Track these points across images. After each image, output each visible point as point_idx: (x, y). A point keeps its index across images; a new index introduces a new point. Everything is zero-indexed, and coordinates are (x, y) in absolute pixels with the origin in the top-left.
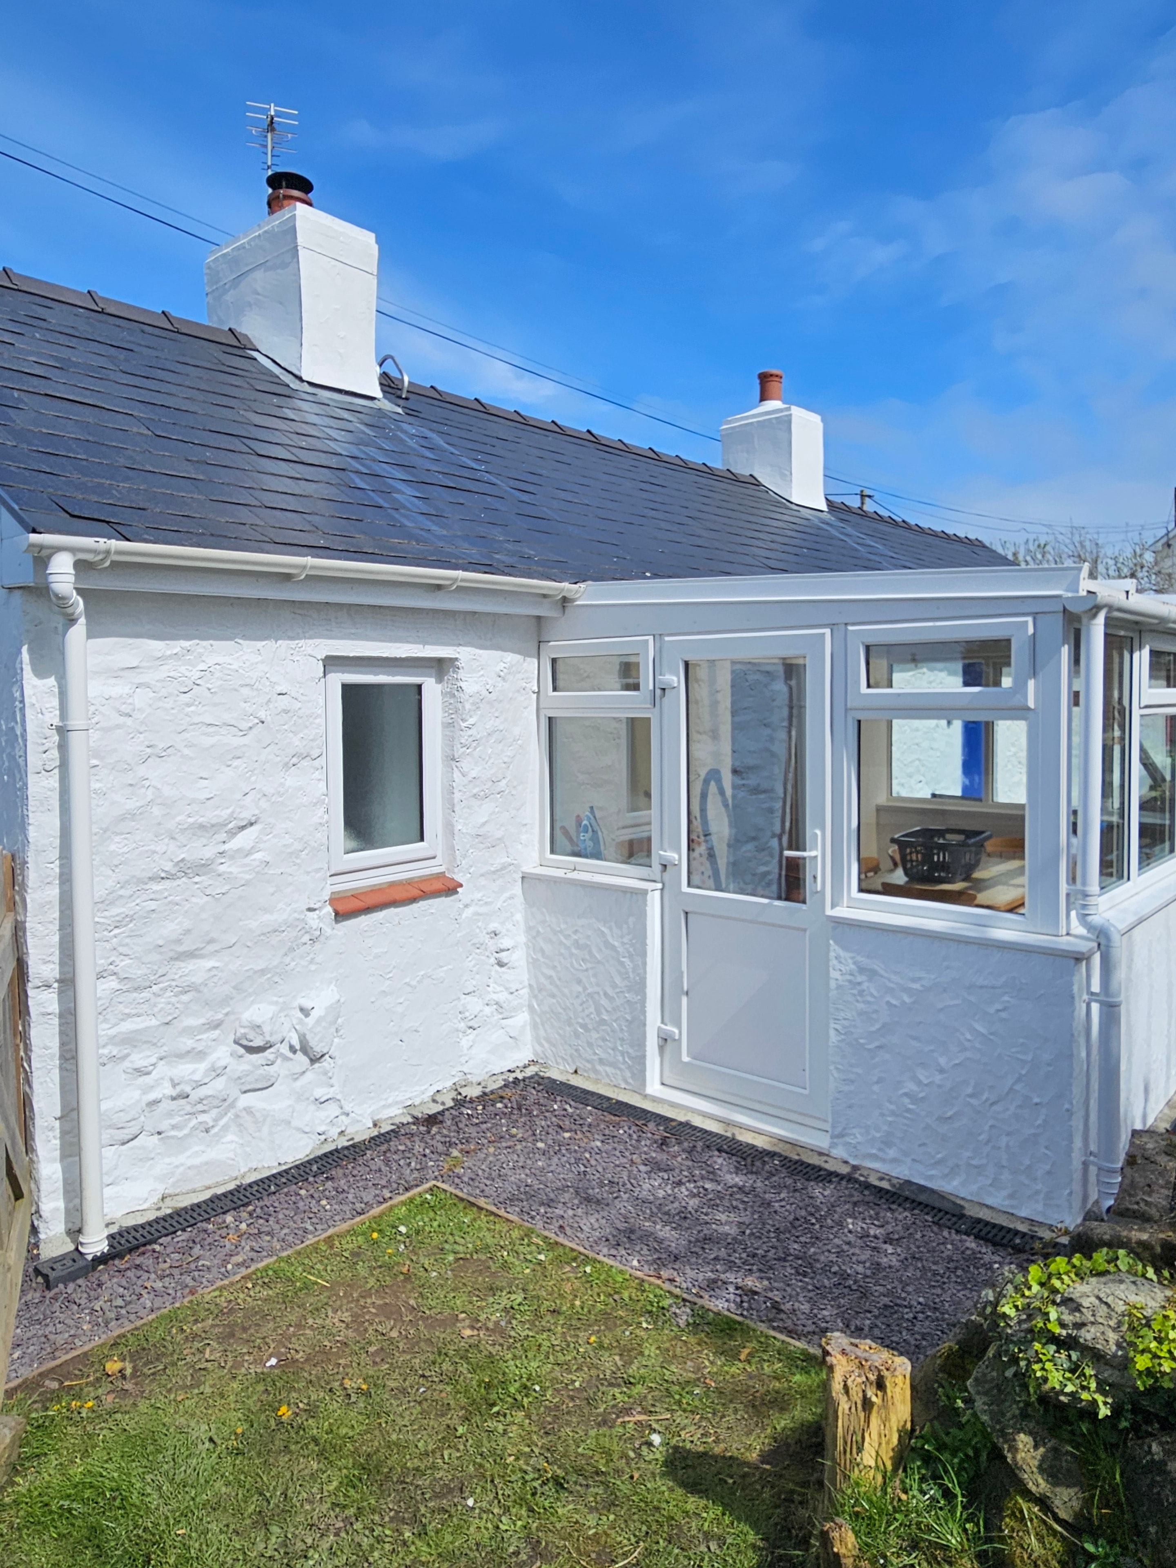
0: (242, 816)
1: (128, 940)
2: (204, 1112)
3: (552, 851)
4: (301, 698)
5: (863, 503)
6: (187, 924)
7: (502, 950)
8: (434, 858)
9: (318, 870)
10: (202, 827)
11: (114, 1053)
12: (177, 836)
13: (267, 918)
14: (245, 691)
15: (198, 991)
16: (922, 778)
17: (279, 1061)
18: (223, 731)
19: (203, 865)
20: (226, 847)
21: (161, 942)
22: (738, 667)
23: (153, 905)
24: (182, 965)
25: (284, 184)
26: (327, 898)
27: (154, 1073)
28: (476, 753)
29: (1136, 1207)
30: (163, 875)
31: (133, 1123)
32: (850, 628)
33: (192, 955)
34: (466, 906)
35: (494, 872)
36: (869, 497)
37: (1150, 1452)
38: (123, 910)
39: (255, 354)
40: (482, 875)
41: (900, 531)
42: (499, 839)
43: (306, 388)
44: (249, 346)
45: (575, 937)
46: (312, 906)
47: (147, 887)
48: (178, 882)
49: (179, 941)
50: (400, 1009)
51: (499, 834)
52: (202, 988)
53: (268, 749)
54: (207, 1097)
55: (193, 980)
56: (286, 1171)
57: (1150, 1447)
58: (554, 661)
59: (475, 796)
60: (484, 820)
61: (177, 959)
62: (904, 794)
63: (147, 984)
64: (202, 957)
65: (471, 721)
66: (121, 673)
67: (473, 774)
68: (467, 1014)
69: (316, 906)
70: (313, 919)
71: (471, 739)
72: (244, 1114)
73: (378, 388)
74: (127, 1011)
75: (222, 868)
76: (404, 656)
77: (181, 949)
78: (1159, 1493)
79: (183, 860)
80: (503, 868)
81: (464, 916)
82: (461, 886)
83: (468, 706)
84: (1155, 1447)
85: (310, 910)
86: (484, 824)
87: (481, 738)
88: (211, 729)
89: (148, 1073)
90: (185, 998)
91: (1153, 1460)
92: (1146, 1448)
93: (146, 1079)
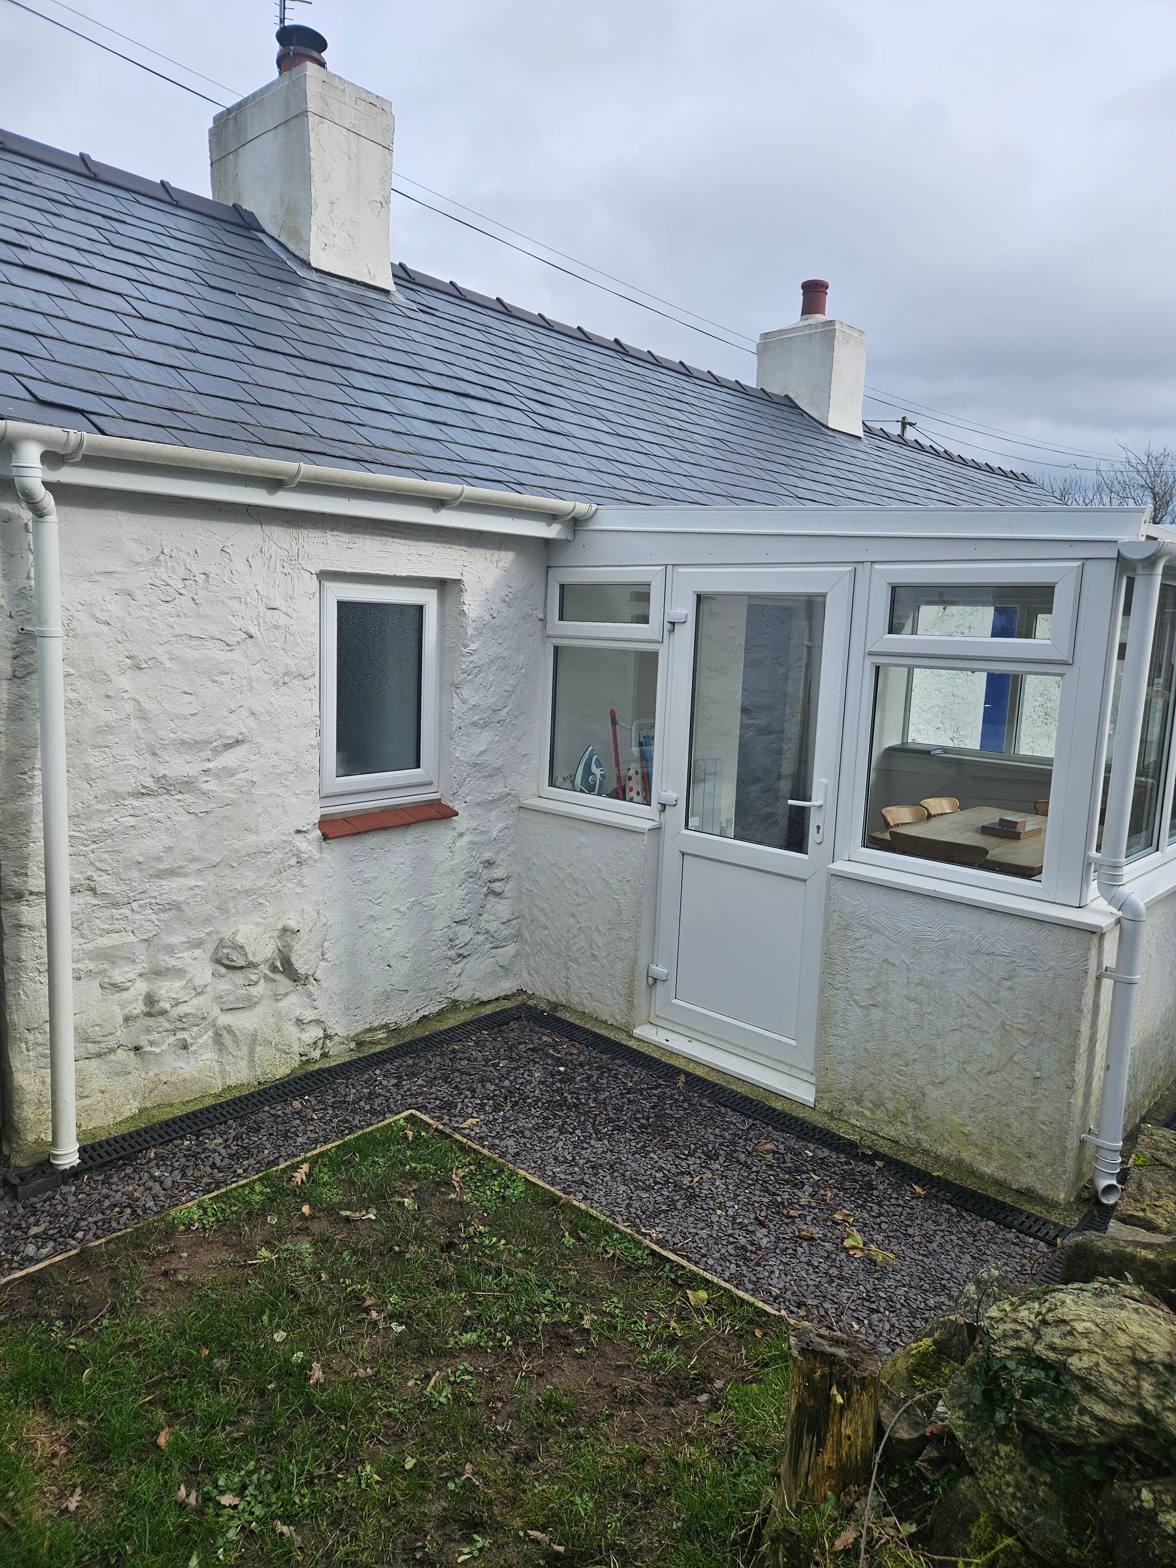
0: (228, 733)
1: (106, 856)
2: (183, 1029)
3: (552, 784)
4: (294, 614)
5: (903, 432)
6: (169, 841)
7: (495, 880)
8: (431, 784)
9: (307, 793)
10: (183, 743)
11: (92, 967)
12: (158, 752)
13: (252, 838)
14: (235, 604)
15: (179, 909)
16: (940, 725)
17: (262, 981)
18: (209, 644)
19: (187, 782)
20: (211, 765)
21: (141, 859)
22: (755, 602)
23: (132, 821)
24: (164, 882)
25: (295, 40)
26: (316, 821)
27: (132, 988)
28: (477, 680)
29: (1141, 1214)
30: (144, 791)
31: (110, 1037)
32: (876, 566)
33: (172, 873)
34: (461, 835)
35: (491, 802)
36: (911, 424)
37: (1139, 1498)
38: (99, 825)
39: (261, 236)
40: (478, 804)
41: (942, 463)
42: (497, 768)
43: (315, 276)
44: (254, 226)
45: (569, 871)
46: (301, 828)
47: (126, 802)
48: (161, 799)
49: (159, 859)
50: (388, 934)
51: (498, 763)
52: (184, 906)
53: (258, 666)
54: (186, 1015)
55: (175, 898)
56: (264, 1091)
57: (1139, 1492)
58: (562, 587)
59: (474, 724)
60: (484, 748)
61: (158, 876)
62: (920, 740)
63: (126, 900)
64: (184, 875)
65: (473, 647)
66: (98, 578)
67: (473, 702)
68: (457, 942)
69: (304, 829)
70: (301, 843)
71: (472, 666)
72: (225, 1033)
73: (391, 280)
74: (104, 926)
75: (205, 787)
76: (403, 574)
77: (162, 866)
78: (1145, 1545)
79: (164, 776)
80: (501, 798)
81: (458, 845)
82: (456, 814)
83: (470, 631)
84: (1145, 1494)
85: (298, 832)
86: (483, 752)
87: (483, 665)
88: (194, 642)
89: (127, 989)
90: (164, 916)
91: (1141, 1508)
92: (1135, 1494)
93: (124, 995)
